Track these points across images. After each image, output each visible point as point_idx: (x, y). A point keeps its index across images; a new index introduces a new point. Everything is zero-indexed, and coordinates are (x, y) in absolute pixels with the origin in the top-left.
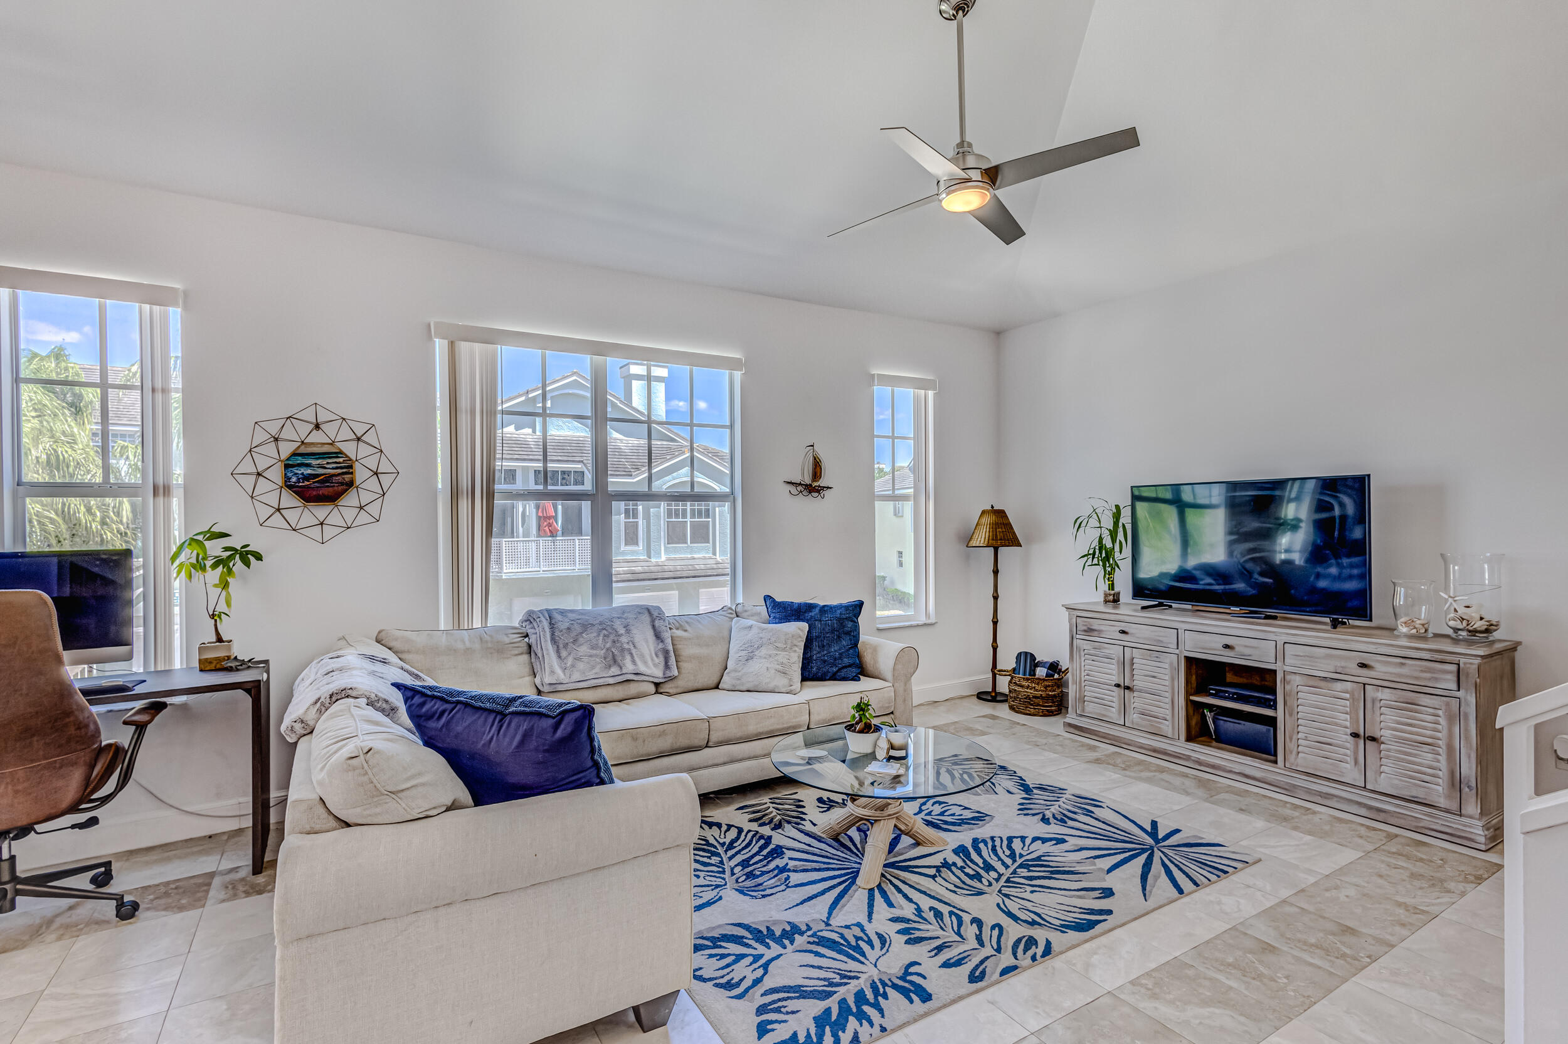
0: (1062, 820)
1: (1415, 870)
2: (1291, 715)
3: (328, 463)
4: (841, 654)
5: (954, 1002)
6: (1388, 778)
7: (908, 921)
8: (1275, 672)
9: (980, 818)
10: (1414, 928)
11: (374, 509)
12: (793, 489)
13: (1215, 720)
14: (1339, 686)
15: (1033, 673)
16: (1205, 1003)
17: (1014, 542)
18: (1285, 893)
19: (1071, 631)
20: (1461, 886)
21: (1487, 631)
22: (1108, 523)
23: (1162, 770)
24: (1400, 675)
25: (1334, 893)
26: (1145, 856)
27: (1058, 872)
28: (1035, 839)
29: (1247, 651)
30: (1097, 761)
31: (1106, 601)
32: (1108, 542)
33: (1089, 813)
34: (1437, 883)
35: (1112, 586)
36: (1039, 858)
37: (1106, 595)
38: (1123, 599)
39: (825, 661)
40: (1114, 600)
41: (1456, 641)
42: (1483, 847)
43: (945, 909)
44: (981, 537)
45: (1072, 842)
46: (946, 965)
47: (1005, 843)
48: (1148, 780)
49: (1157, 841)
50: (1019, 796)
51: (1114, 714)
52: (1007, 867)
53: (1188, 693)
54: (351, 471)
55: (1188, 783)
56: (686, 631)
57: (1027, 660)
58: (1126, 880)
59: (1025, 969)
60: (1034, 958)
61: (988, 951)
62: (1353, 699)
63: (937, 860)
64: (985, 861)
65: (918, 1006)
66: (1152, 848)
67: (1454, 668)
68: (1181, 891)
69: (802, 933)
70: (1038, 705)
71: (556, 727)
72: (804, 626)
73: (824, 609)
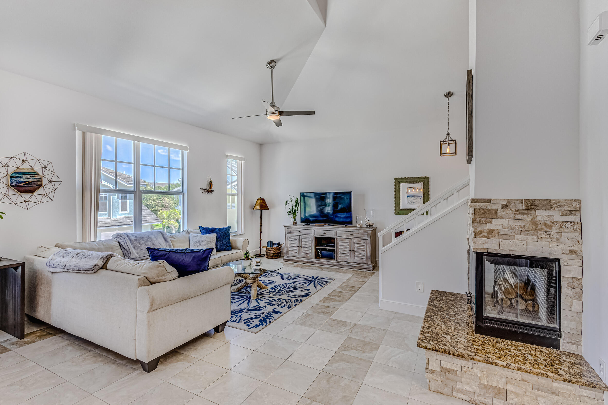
0: (293, 279)
1: (362, 276)
2: (338, 248)
3: (30, 177)
4: (226, 243)
5: (287, 312)
6: (356, 260)
7: (268, 302)
8: (334, 238)
9: (273, 282)
10: (363, 284)
11: (51, 196)
12: (203, 191)
13: (321, 252)
14: (347, 240)
15: (272, 246)
16: (333, 301)
17: (267, 208)
18: (341, 283)
19: (285, 233)
20: (369, 277)
21: (372, 225)
22: (294, 203)
23: (310, 266)
24: (358, 236)
25: (349, 282)
26: (313, 282)
27: (296, 288)
28: (288, 284)
29: (329, 234)
30: (294, 266)
31: (293, 224)
32: (294, 207)
33: (298, 277)
34: (366, 277)
35: (295, 220)
36: (291, 287)
37: (294, 223)
38: (298, 224)
39: (222, 245)
40: (295, 223)
41: (367, 228)
42: (372, 270)
43: (276, 299)
44: (258, 207)
45: (297, 283)
46: (282, 307)
47: (282, 285)
48: (308, 269)
49: (315, 279)
50: (280, 276)
51: (297, 254)
52: (285, 289)
53: (315, 246)
54: (41, 180)
55: (316, 268)
56: (175, 238)
57: (270, 243)
58: (311, 287)
59: (298, 304)
60: (299, 302)
61: (289, 303)
62: (350, 243)
63: (268, 291)
64: (279, 289)
65: (280, 314)
66: (314, 281)
67: (367, 233)
68: (323, 287)
69: (244, 310)
70: (275, 255)
71: (203, 254)
72: (216, 234)
73: (220, 229)
